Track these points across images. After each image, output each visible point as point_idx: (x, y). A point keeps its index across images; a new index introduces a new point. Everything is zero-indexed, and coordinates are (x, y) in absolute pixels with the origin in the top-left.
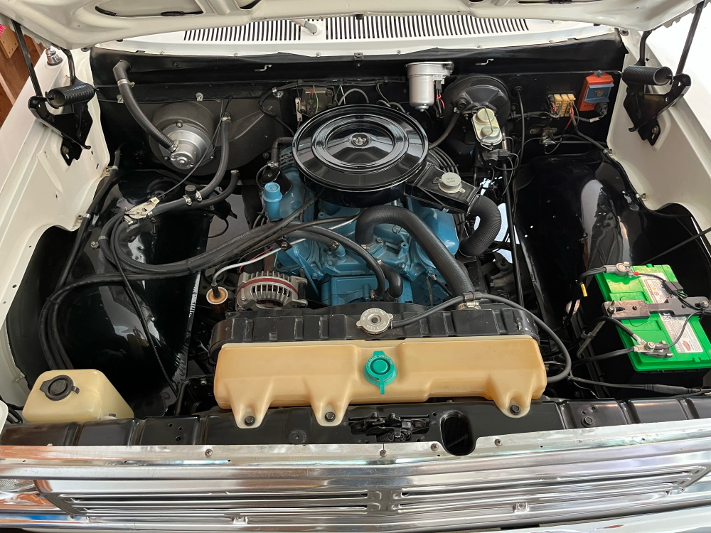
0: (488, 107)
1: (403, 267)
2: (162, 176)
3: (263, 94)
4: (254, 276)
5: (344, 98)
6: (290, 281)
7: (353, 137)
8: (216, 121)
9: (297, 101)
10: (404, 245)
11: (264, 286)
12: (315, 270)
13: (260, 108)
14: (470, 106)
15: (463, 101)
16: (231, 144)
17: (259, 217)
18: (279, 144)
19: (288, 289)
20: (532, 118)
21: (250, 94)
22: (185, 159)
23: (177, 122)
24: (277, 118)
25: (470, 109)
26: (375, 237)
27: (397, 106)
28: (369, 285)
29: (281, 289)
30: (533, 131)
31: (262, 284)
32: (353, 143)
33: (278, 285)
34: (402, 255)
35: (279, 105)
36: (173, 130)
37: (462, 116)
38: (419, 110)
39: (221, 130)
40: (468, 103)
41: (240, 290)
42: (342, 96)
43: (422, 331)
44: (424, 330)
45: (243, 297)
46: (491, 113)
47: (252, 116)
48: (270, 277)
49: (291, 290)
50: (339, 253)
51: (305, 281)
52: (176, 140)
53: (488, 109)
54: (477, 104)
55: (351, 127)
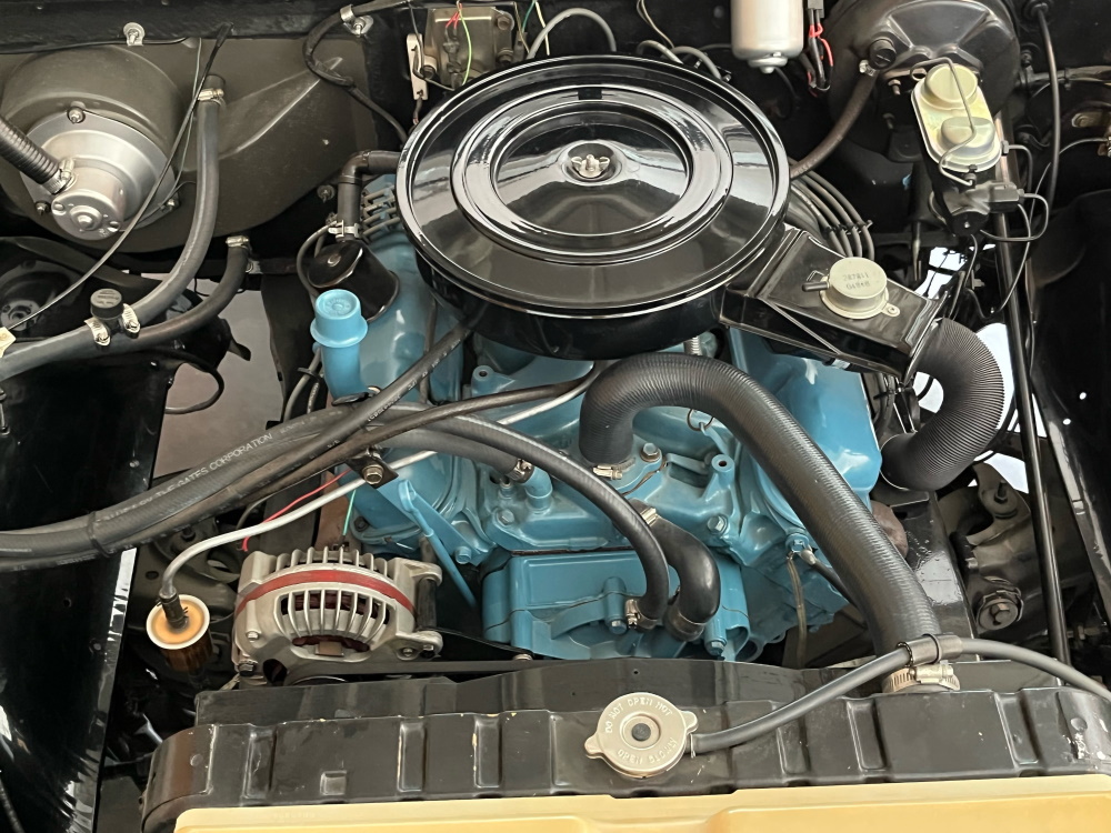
0: (957, 59)
1: (719, 527)
2: (30, 258)
3: (315, 25)
4: (286, 566)
5: (544, 35)
6: (390, 576)
7: (572, 154)
8: (182, 101)
9: (412, 42)
10: (723, 464)
11: (315, 596)
12: (463, 535)
13: (308, 62)
14: (904, 56)
15: (887, 44)
16: (226, 168)
17: (303, 381)
18: (360, 172)
19: (385, 600)
20: (1078, 85)
21: (278, 24)
22: (95, 212)
23: (69, 108)
24: (356, 91)
25: (908, 64)
26: (636, 438)
27: (696, 58)
28: (621, 583)
29: (363, 601)
30: (1081, 119)
31: (306, 588)
32: (573, 170)
33: (356, 590)
34: (717, 493)
35: (362, 57)
36: (57, 129)
37: (882, 84)
38: (759, 70)
39: (195, 124)
40: (901, 47)
41: (244, 605)
42: (541, 28)
43: (784, 764)
44: (791, 757)
45: (253, 629)
46: (968, 77)
47: (286, 85)
48: (330, 567)
49: (394, 603)
50: (533, 490)
51: (434, 571)
52: (66, 159)
53: (957, 67)
54: (924, 50)
55: (566, 121)
